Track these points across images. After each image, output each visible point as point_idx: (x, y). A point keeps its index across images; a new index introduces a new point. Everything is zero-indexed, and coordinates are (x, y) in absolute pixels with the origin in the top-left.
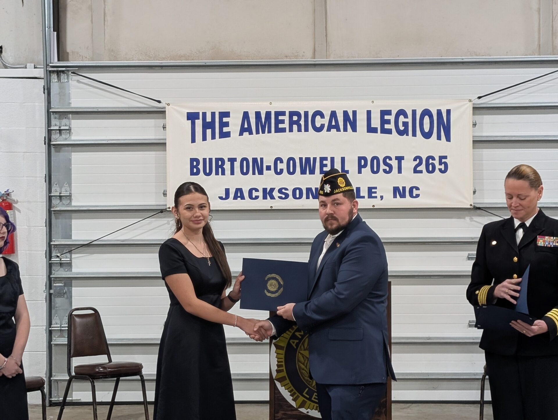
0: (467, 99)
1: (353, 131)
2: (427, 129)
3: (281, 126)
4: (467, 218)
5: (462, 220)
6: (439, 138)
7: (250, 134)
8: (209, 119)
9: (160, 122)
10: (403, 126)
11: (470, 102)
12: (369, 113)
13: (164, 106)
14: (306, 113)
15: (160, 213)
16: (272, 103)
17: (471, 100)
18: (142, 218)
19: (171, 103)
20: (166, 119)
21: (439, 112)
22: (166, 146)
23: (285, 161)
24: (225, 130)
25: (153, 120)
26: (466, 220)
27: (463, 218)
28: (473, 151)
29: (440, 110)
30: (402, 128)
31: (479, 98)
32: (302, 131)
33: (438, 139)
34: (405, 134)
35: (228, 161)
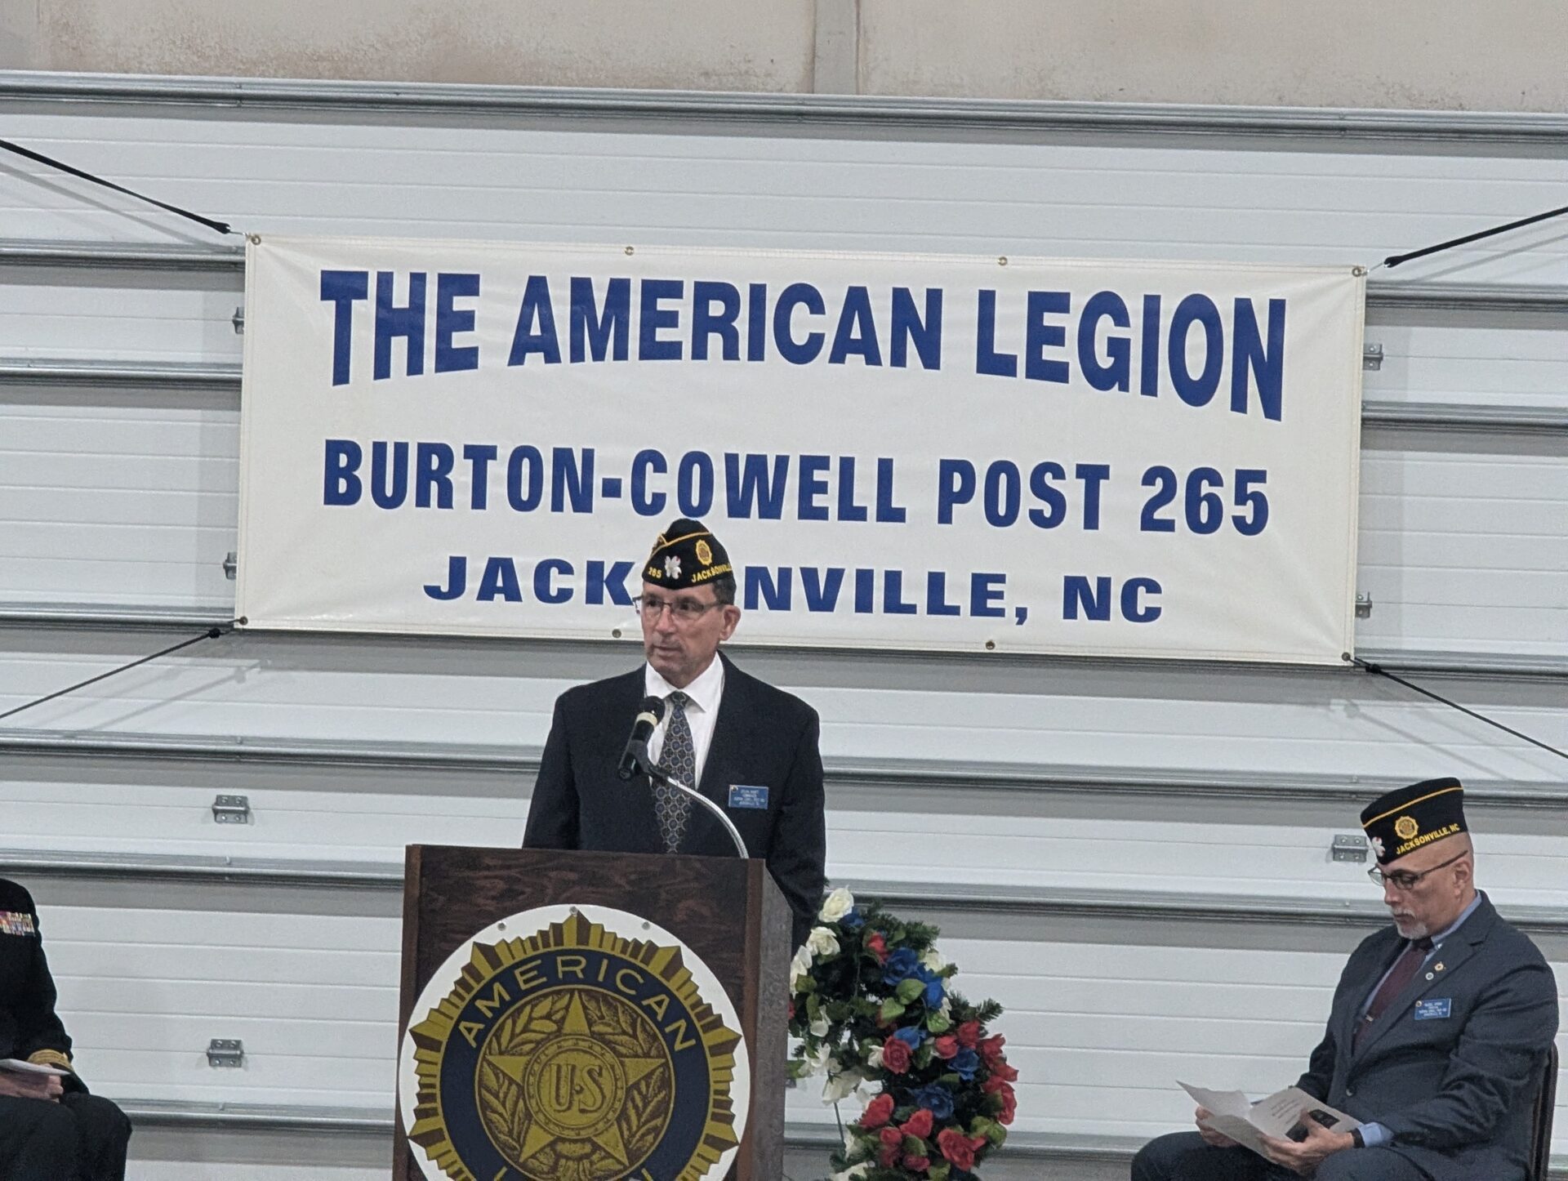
0: (1349, 266)
1: (927, 366)
2: (1195, 369)
3: (662, 335)
4: (1338, 704)
5: (1320, 710)
6: (1239, 403)
7: (547, 361)
8: (401, 298)
9: (223, 301)
10: (1109, 355)
11: (1356, 276)
12: (987, 300)
13: (241, 245)
14: (758, 292)
15: (209, 638)
16: (635, 251)
17: (1359, 271)
18: (143, 654)
19: (267, 235)
20: (243, 290)
21: (1243, 309)
22: (240, 391)
23: (674, 464)
24: (459, 340)
25: (199, 294)
26: (1333, 711)
27: (1322, 704)
28: (1362, 458)
29: (1248, 301)
30: (1105, 361)
31: (1393, 261)
32: (740, 356)
33: (1234, 408)
34: (1117, 386)
35: (466, 457)
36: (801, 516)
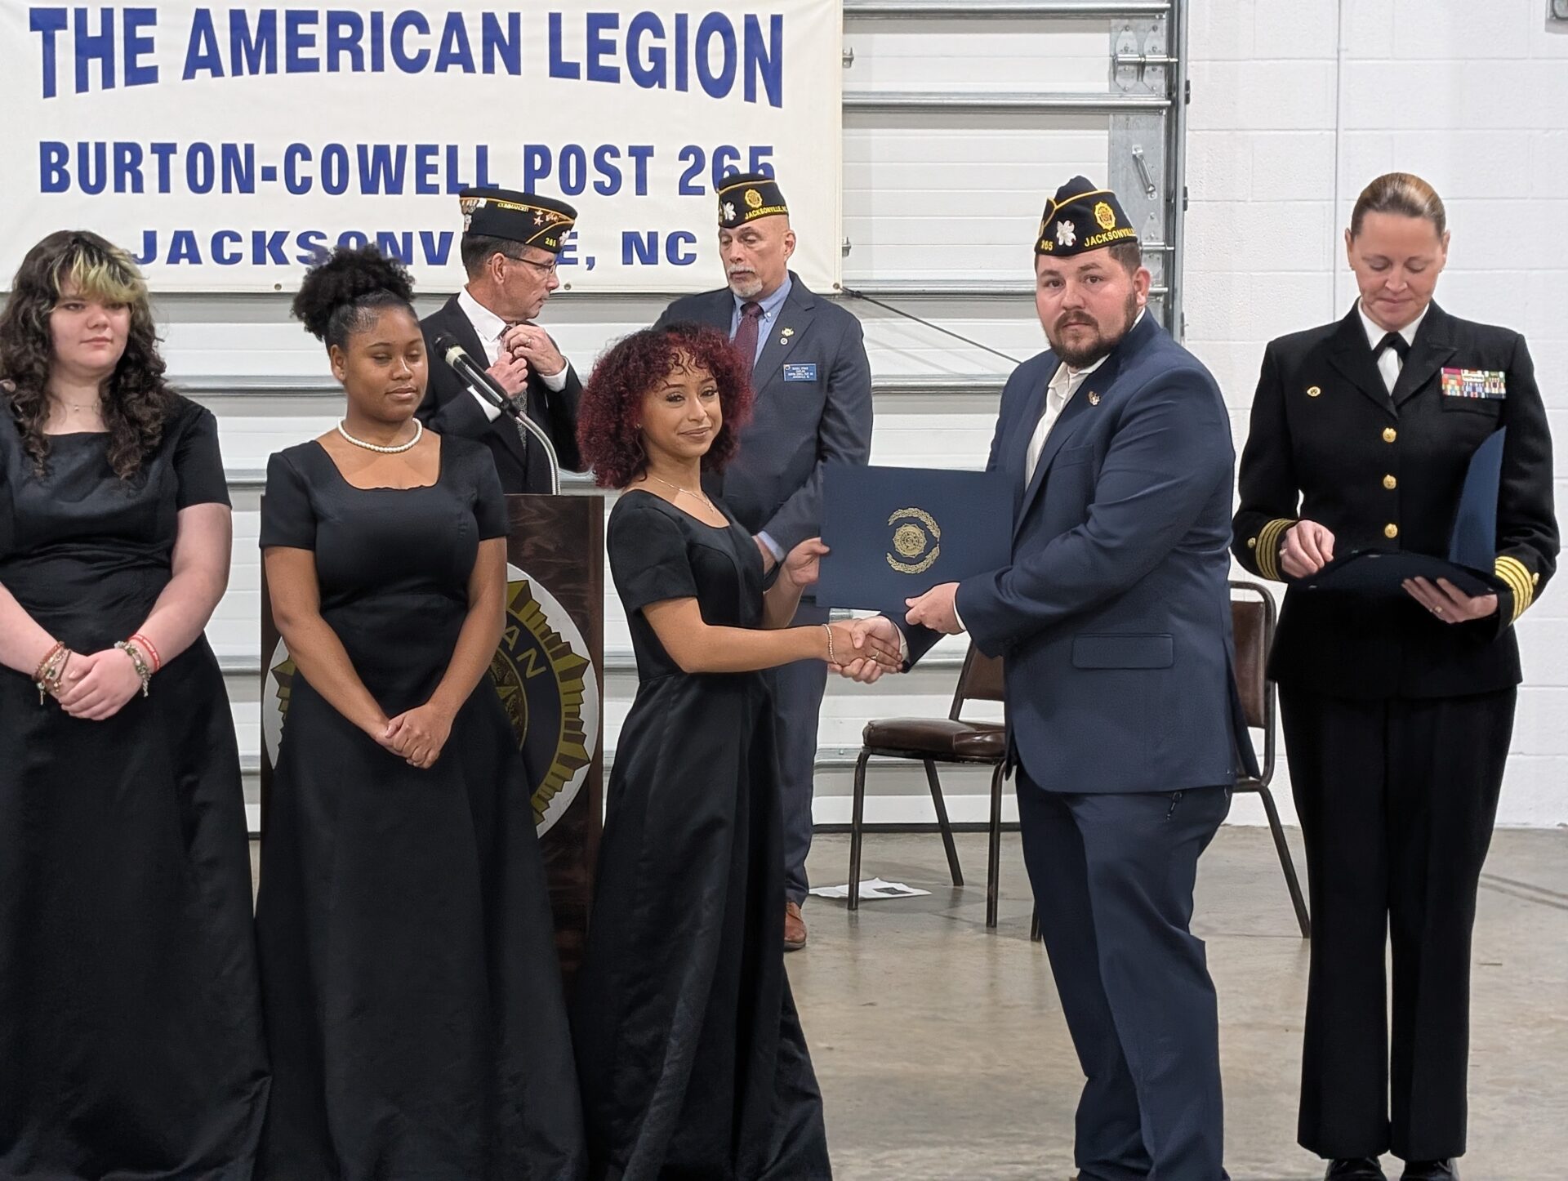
1: (510, 72)
2: (716, 70)
3: (304, 53)
6: (750, 95)
7: (214, 75)
8: (94, 29)
10: (650, 60)
12: (555, 20)
14: (377, 19)
21: (751, 24)
23: (317, 155)
24: (143, 60)
28: (844, 135)
29: (754, 17)
30: (647, 66)
32: (365, 68)
33: (746, 99)
34: (657, 83)
35: (153, 151)
36: (419, 191)
